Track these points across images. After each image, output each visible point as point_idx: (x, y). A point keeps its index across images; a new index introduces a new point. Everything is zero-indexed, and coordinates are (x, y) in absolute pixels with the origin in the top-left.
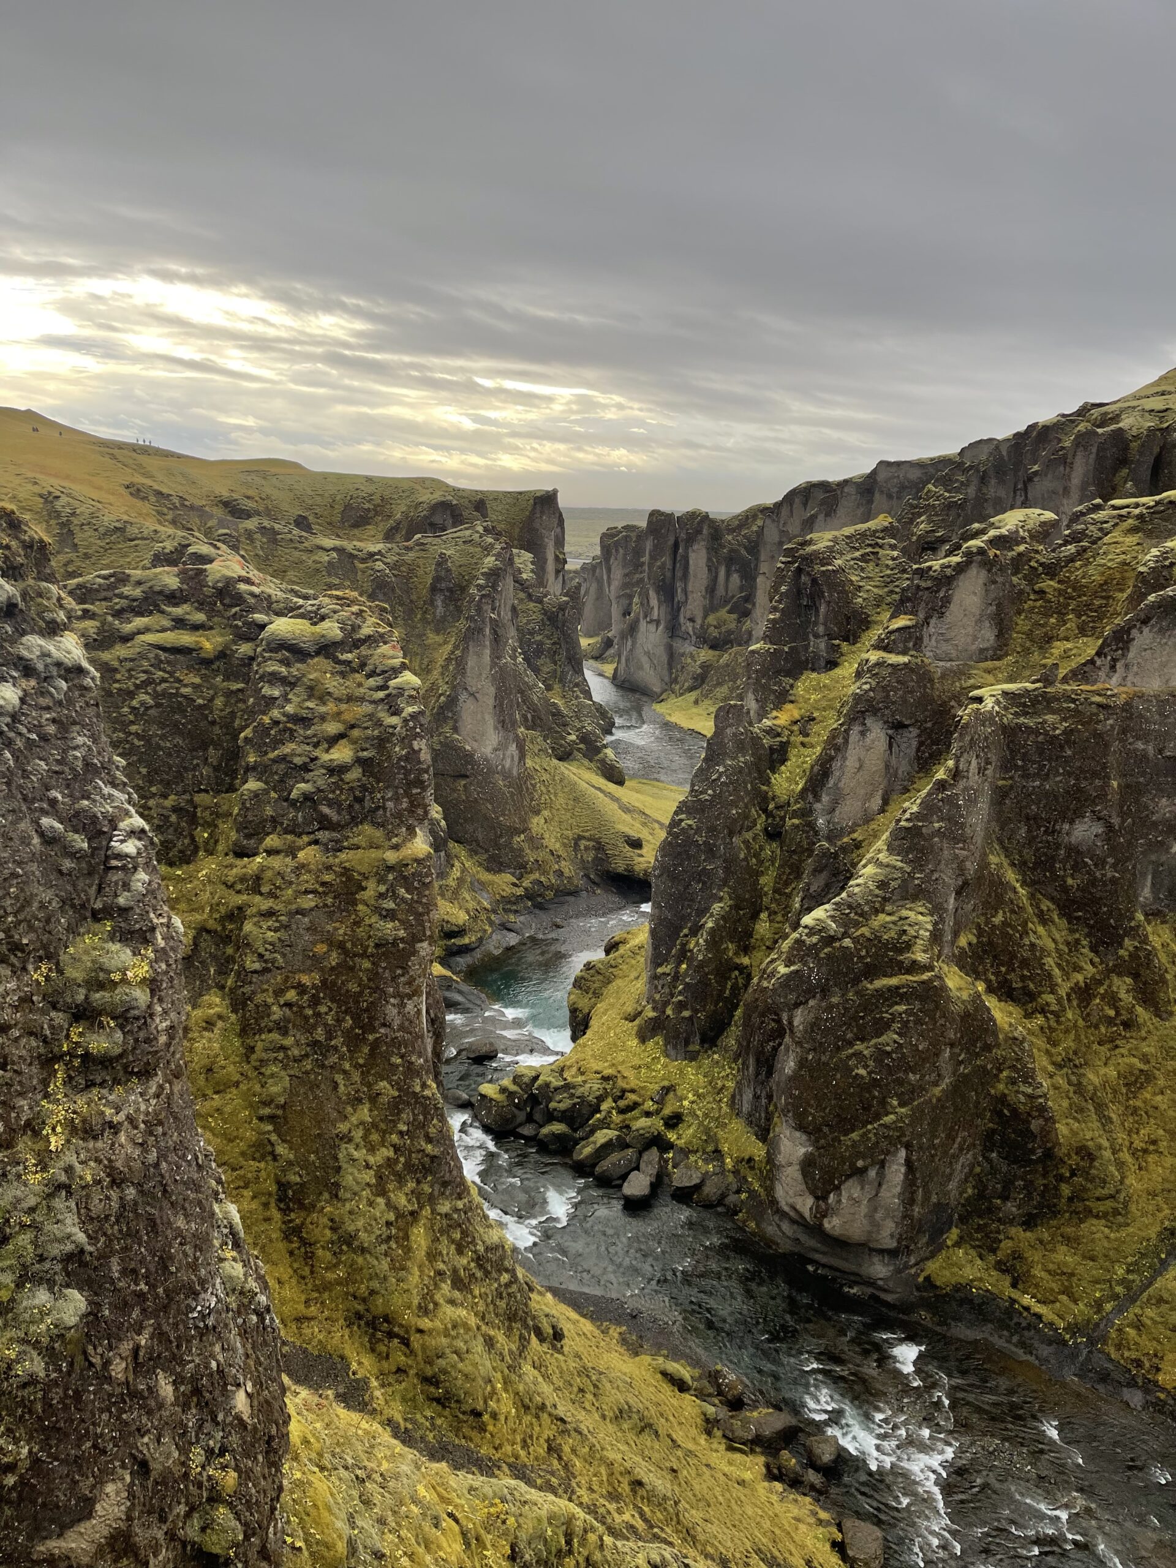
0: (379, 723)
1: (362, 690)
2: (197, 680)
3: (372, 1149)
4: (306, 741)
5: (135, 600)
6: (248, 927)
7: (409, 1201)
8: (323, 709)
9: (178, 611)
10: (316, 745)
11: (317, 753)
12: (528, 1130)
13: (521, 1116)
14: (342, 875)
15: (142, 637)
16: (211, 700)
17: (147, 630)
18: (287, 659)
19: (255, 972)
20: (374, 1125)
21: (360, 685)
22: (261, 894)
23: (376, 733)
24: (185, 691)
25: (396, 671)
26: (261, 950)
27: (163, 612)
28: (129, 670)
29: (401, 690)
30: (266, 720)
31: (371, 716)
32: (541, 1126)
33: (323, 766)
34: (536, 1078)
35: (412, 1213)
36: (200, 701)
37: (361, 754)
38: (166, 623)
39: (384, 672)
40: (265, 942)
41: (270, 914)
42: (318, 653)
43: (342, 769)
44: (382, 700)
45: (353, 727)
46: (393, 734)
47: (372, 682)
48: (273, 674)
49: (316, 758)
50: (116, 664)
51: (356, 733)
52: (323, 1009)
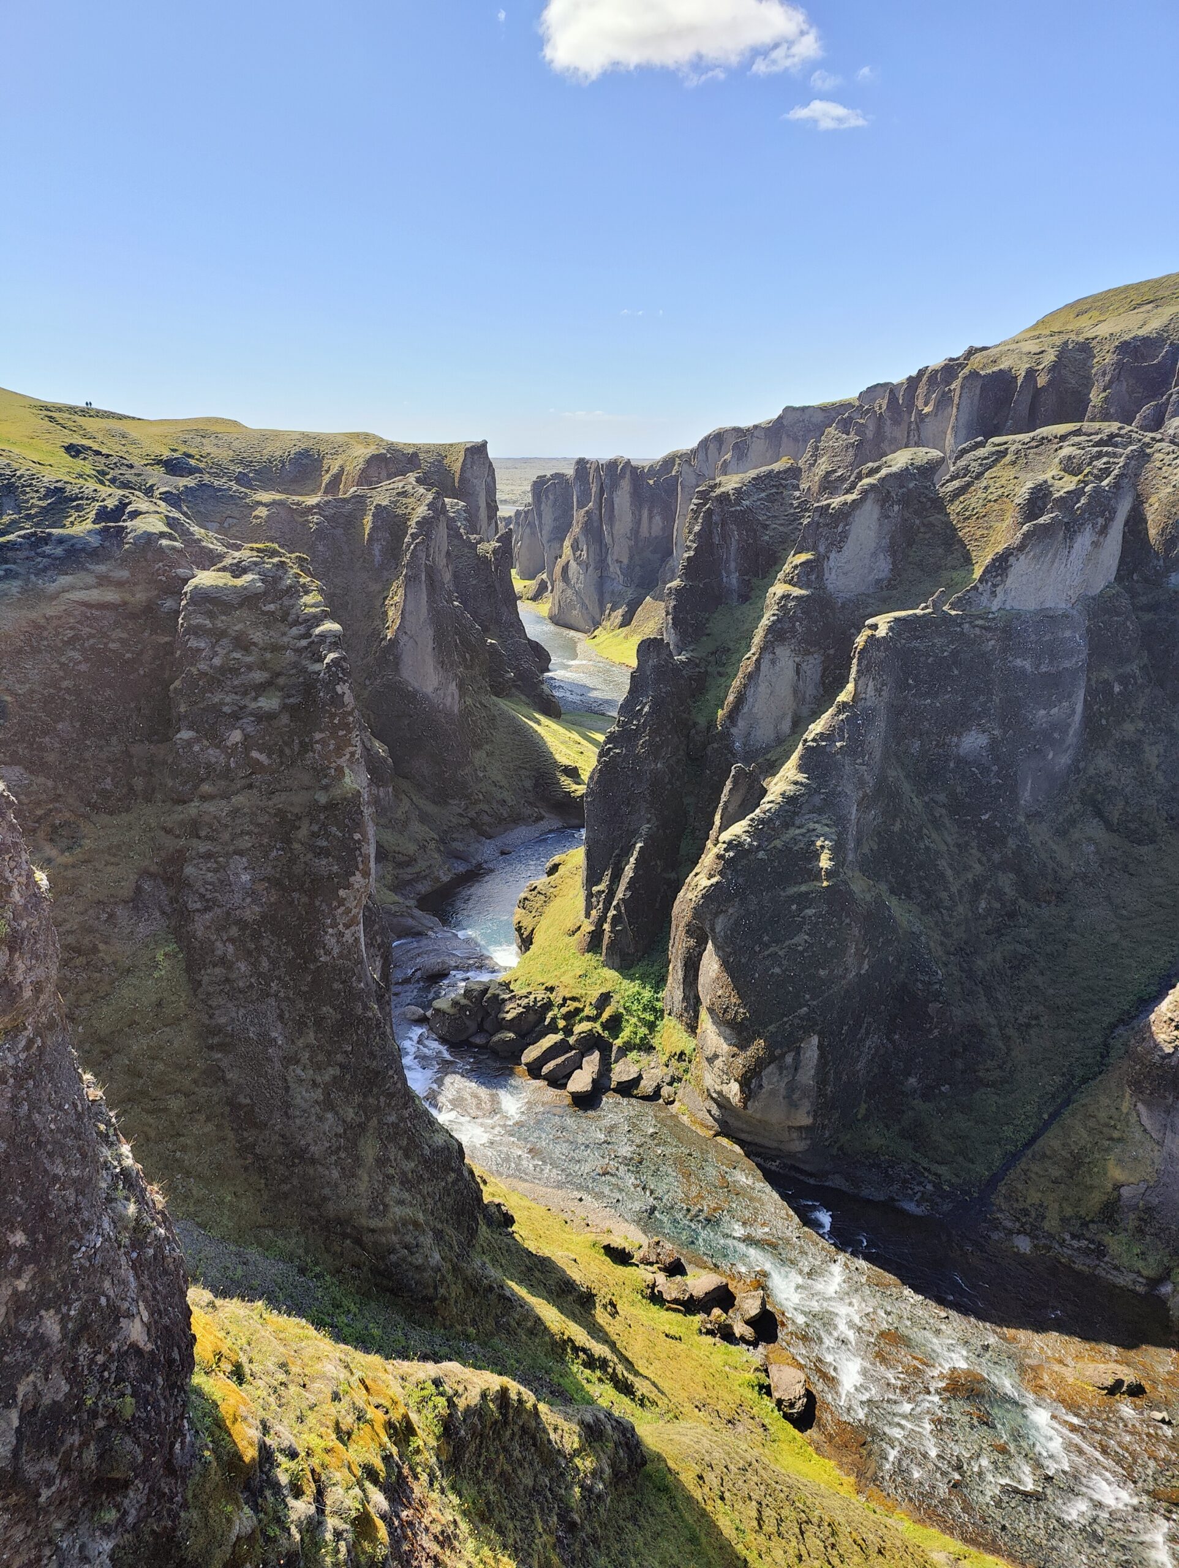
0: (304, 670)
1: (285, 639)
2: (124, 635)
3: (319, 1068)
4: (235, 690)
5: (56, 559)
6: (189, 870)
7: (356, 1114)
8: (249, 659)
9: (102, 568)
10: (245, 694)
11: (246, 701)
12: (479, 1040)
13: (472, 1026)
14: (276, 815)
15: (67, 595)
16: (141, 652)
17: (72, 588)
18: (211, 612)
19: (198, 910)
20: (320, 1047)
21: (284, 634)
22: (199, 838)
23: (301, 679)
24: (111, 646)
25: (317, 620)
26: (202, 890)
27: (87, 570)
28: (55, 628)
29: (323, 636)
30: (194, 671)
31: (295, 665)
32: (492, 1035)
33: (251, 714)
34: (486, 990)
35: (360, 1125)
36: (128, 655)
37: (288, 701)
38: (90, 580)
39: (306, 621)
40: (206, 883)
41: (208, 856)
42: (241, 605)
43: (271, 716)
44: (306, 648)
45: (279, 675)
46: (317, 680)
47: (295, 631)
48: (199, 627)
49: (245, 707)
50: (42, 621)
51: (281, 681)
52: (266, 942)
